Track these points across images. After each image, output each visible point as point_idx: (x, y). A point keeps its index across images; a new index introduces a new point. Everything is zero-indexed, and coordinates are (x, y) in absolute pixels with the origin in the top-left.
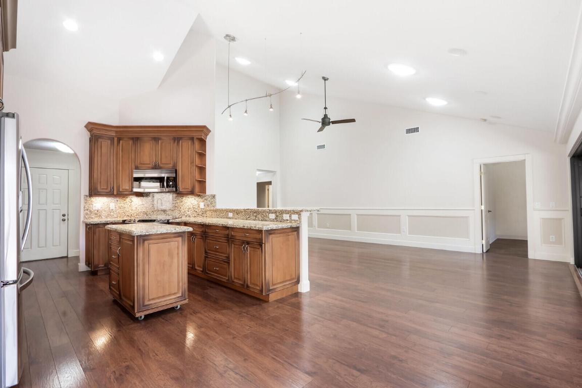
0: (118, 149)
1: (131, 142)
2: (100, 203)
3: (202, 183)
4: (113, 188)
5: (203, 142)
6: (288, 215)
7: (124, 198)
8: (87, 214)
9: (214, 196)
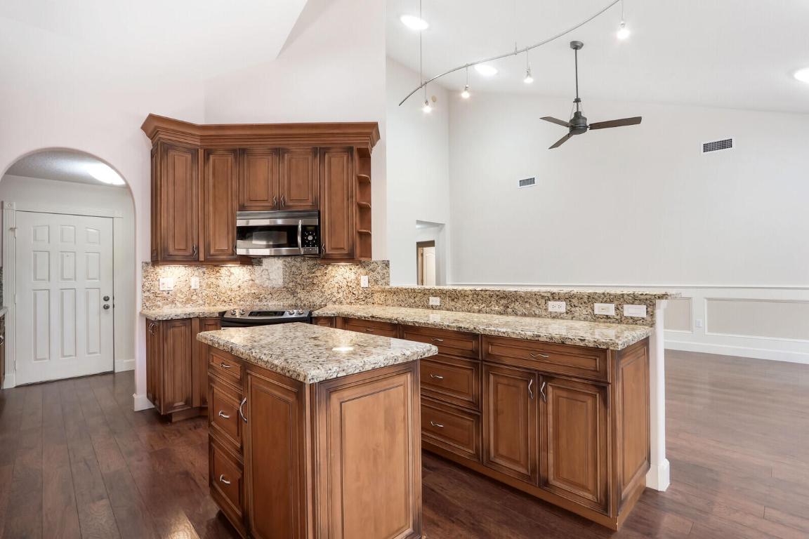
0: (206, 171)
1: (230, 158)
2: (173, 277)
3: (365, 237)
4: (198, 248)
5: (365, 156)
6: (612, 306)
7: (217, 269)
8: (148, 299)
9: (386, 264)
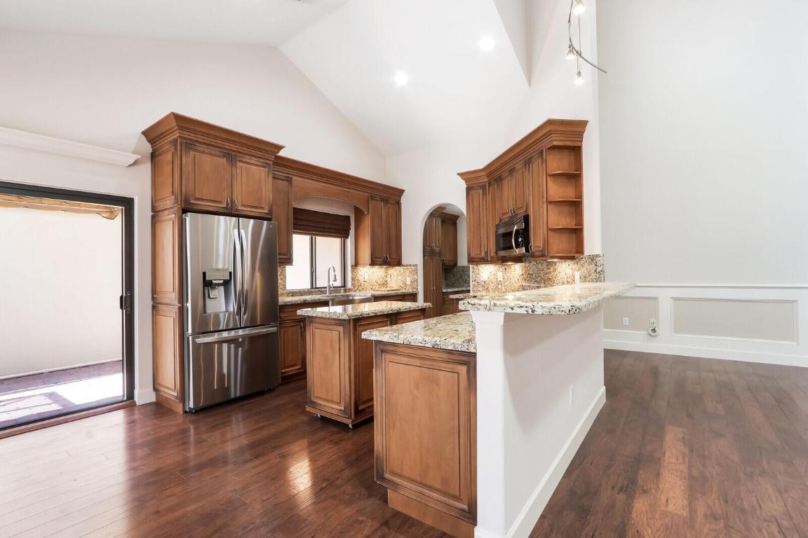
0: (489, 199)
2: (486, 272)
4: (487, 252)
8: (474, 286)
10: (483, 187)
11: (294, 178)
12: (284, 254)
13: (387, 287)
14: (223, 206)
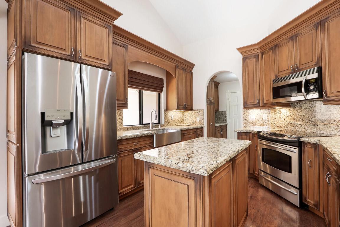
0: (262, 63)
1: (271, 53)
2: (255, 114)
4: (259, 100)
8: (245, 123)
10: (257, 57)
11: (129, 46)
12: (122, 100)
13: (183, 123)
14: (67, 54)
